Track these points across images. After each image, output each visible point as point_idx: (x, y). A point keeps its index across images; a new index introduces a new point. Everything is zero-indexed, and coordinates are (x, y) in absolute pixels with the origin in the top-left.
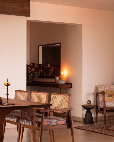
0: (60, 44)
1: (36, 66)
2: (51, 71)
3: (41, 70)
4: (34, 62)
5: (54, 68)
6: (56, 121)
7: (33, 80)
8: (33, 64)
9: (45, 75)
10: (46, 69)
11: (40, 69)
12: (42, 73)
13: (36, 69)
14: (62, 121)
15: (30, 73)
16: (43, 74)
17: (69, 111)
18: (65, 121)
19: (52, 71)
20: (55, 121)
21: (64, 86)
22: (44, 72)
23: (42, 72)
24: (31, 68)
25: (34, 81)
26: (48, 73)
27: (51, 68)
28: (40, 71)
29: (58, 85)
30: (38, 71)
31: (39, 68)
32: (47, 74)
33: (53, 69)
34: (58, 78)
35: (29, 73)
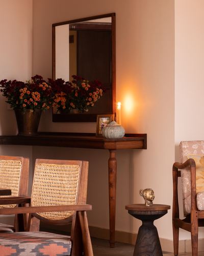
0: (113, 15)
1: (45, 86)
2: (90, 99)
3: (60, 99)
4: (39, 75)
5: (101, 91)
6: (36, 244)
7: (37, 129)
8: (37, 79)
9: (76, 111)
10: (76, 95)
11: (56, 95)
12: (64, 107)
13: (44, 94)
14: (59, 244)
15: (28, 107)
16: (67, 108)
17: (80, 213)
18: (65, 246)
19: (96, 100)
20: (34, 245)
21: (119, 145)
22: (72, 104)
23: (63, 104)
24: (29, 92)
25: (39, 130)
26: (84, 106)
27: (92, 90)
28: (58, 100)
29: (103, 142)
30: (53, 101)
31: (56, 92)
32: (79, 109)
33: (97, 94)
34: (104, 120)
35: (25, 105)
